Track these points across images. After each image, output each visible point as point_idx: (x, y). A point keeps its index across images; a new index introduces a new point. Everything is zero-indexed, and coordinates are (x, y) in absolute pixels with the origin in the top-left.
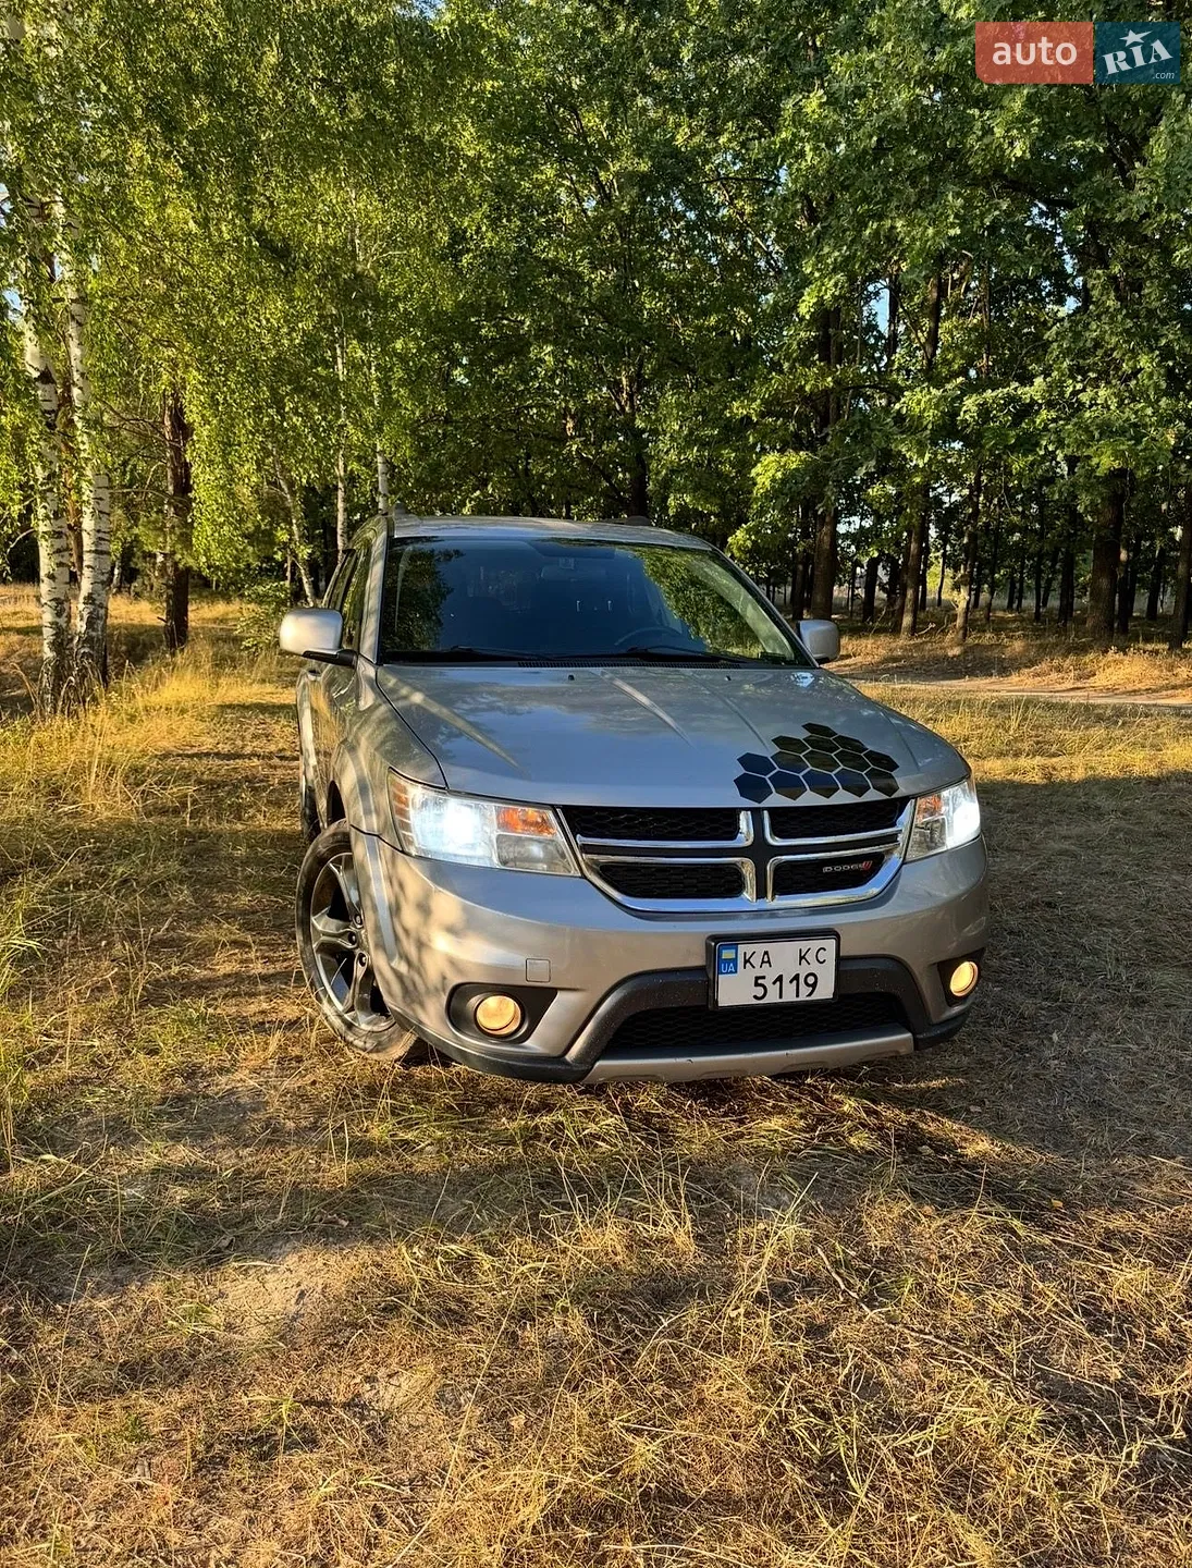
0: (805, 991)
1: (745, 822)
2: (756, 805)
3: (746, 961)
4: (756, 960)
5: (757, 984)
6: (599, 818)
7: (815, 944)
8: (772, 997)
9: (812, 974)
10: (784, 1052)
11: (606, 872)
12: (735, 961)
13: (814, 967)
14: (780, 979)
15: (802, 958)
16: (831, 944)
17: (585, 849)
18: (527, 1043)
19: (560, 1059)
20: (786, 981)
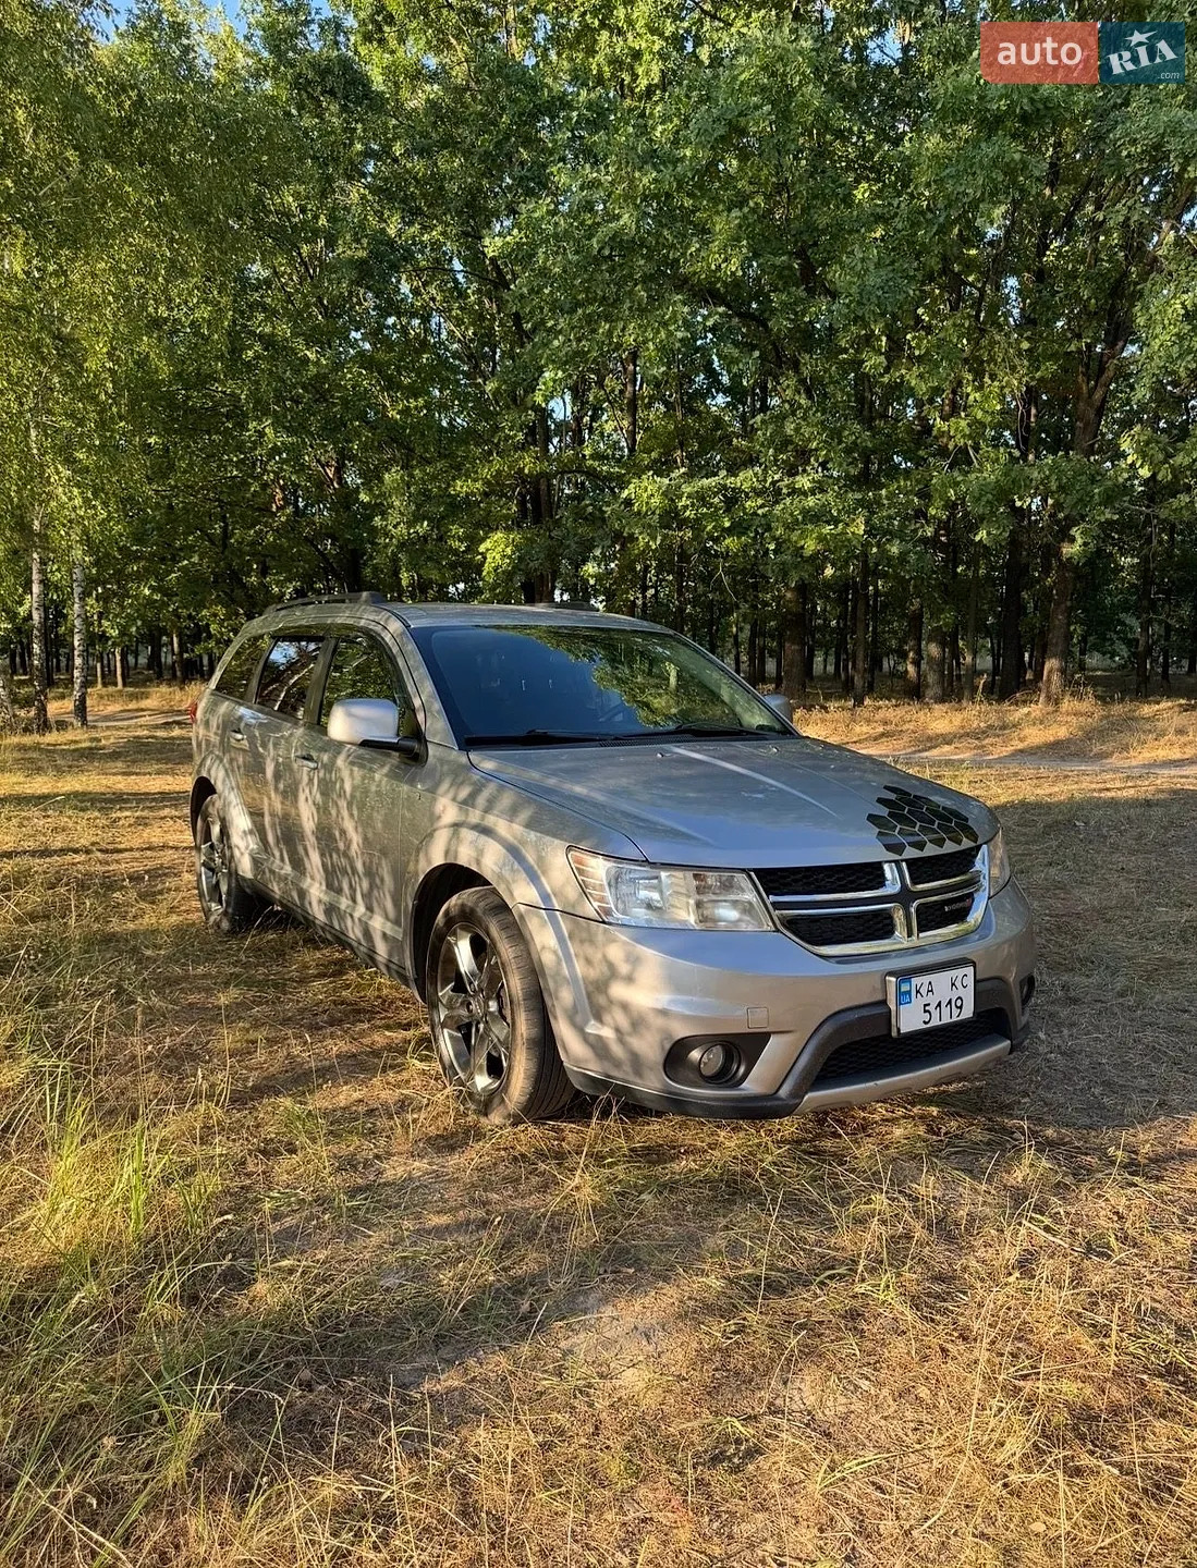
0: (956, 1012)
1: (889, 872)
2: (897, 857)
3: (918, 992)
4: (924, 991)
5: (925, 1011)
6: (782, 877)
7: (959, 972)
8: (935, 1022)
9: (960, 998)
10: (938, 1068)
11: (792, 925)
12: (909, 992)
13: (961, 992)
14: (939, 1005)
15: (953, 984)
16: (970, 970)
17: (776, 905)
18: (744, 1085)
19: (773, 1096)
20: (943, 1005)
